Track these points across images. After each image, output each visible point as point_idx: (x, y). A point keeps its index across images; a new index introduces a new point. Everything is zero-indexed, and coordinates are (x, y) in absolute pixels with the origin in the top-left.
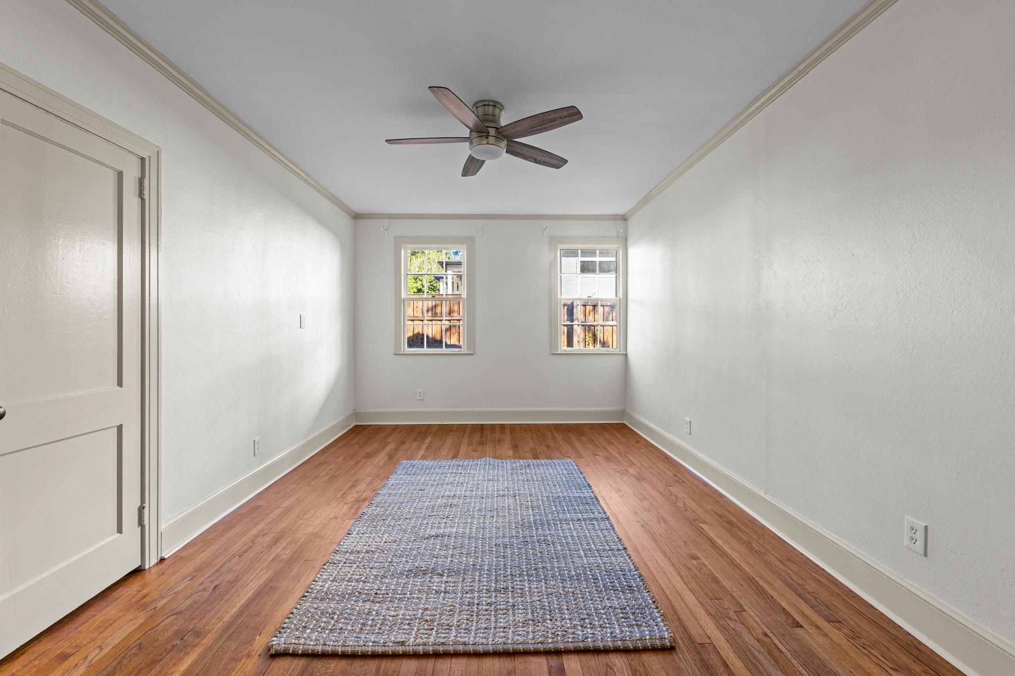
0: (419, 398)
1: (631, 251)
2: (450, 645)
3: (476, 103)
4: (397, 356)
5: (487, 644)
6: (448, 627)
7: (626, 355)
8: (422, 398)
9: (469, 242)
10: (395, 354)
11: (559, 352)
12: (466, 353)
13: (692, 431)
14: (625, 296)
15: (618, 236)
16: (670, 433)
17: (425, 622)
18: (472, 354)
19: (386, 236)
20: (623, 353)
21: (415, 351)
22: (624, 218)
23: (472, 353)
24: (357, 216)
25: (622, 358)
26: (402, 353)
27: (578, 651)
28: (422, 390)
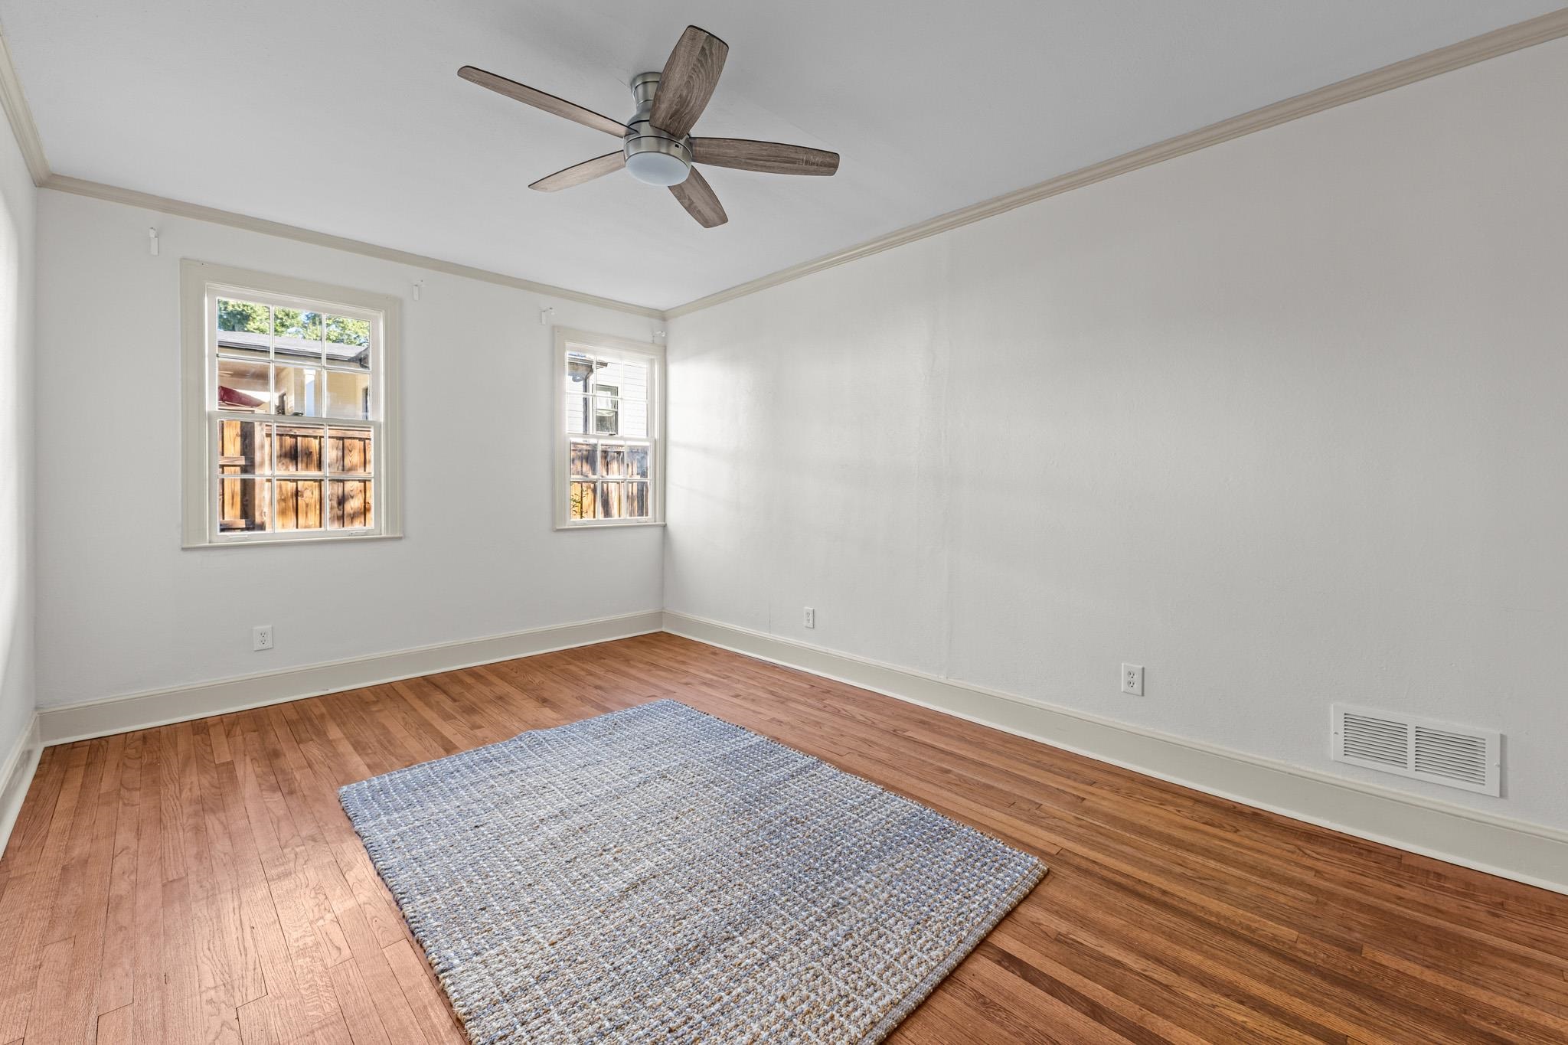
0: (259, 646)
1: (674, 370)
2: (882, 1019)
3: (645, 74)
4: (189, 555)
5: (916, 985)
6: (844, 1000)
7: (665, 526)
8: (268, 645)
9: (392, 308)
10: (184, 549)
11: (567, 527)
12: (383, 535)
13: (816, 623)
14: (663, 436)
15: (653, 342)
16: (770, 632)
17: (808, 1016)
18: (400, 538)
19: (154, 251)
20: (660, 523)
21: (246, 539)
22: (663, 316)
23: (397, 535)
24: (47, 181)
25: (658, 532)
26: (208, 544)
27: (996, 927)
28: (267, 627)
